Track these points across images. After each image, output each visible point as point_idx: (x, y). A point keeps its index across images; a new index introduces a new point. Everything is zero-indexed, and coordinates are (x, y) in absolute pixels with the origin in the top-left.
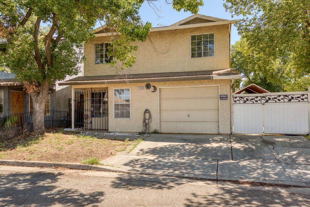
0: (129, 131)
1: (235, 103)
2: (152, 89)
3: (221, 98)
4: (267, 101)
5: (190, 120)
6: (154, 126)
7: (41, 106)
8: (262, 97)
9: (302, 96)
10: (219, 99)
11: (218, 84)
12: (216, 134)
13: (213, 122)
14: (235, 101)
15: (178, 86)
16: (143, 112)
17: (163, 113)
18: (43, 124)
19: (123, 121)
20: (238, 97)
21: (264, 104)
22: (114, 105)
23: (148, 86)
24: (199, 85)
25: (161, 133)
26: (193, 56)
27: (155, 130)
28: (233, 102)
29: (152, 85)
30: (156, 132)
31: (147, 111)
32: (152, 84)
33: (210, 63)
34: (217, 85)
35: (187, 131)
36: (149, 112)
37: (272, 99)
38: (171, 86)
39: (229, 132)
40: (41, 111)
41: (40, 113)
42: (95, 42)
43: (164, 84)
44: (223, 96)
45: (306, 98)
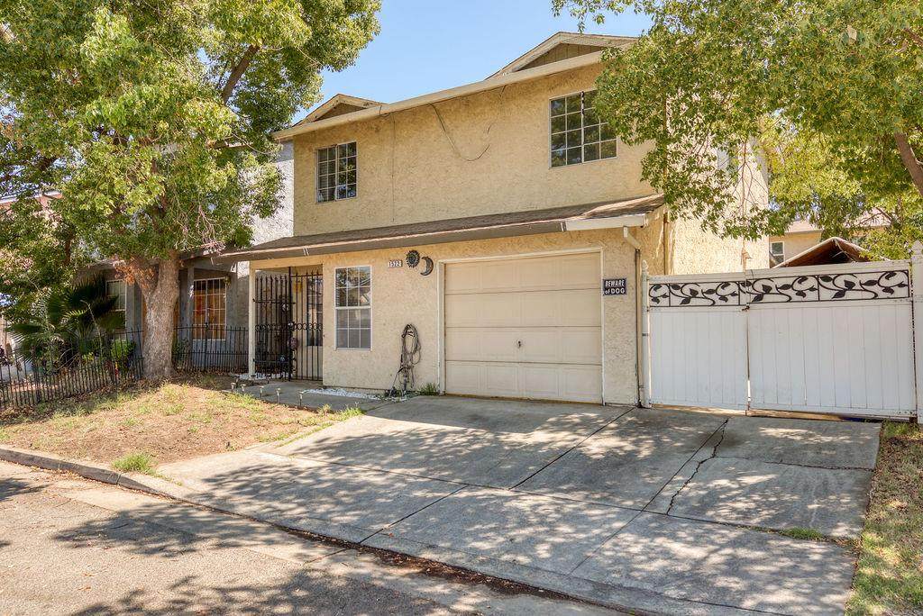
0: (367, 385)
1: (655, 304)
2: (422, 266)
3: (606, 289)
4: (759, 298)
5: (524, 359)
6: (427, 373)
7: (160, 316)
8: (743, 284)
9: (887, 278)
10: (602, 292)
11: (597, 245)
12: (593, 404)
13: (588, 367)
14: (655, 299)
15: (488, 255)
16: (401, 331)
17: (453, 336)
18: (166, 362)
19: (354, 355)
20: (663, 286)
21: (748, 308)
22: (335, 312)
23: (413, 259)
24: (543, 249)
25: (446, 395)
26: (557, 161)
27: (429, 386)
28: (648, 301)
29: (422, 255)
30: (430, 392)
31: (408, 330)
32: (423, 251)
33: (603, 178)
34: (596, 249)
35: (514, 391)
36: (415, 333)
37: (777, 288)
38: (470, 256)
39: (633, 401)
40: (162, 329)
41: (159, 333)
42: (318, 146)
43: (453, 250)
44: (613, 283)
45: (901, 285)
